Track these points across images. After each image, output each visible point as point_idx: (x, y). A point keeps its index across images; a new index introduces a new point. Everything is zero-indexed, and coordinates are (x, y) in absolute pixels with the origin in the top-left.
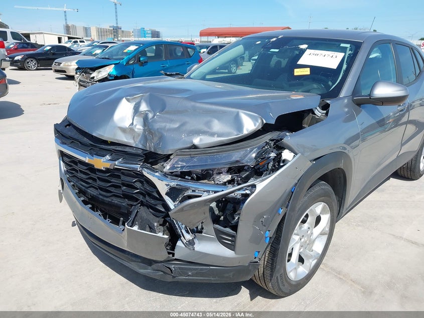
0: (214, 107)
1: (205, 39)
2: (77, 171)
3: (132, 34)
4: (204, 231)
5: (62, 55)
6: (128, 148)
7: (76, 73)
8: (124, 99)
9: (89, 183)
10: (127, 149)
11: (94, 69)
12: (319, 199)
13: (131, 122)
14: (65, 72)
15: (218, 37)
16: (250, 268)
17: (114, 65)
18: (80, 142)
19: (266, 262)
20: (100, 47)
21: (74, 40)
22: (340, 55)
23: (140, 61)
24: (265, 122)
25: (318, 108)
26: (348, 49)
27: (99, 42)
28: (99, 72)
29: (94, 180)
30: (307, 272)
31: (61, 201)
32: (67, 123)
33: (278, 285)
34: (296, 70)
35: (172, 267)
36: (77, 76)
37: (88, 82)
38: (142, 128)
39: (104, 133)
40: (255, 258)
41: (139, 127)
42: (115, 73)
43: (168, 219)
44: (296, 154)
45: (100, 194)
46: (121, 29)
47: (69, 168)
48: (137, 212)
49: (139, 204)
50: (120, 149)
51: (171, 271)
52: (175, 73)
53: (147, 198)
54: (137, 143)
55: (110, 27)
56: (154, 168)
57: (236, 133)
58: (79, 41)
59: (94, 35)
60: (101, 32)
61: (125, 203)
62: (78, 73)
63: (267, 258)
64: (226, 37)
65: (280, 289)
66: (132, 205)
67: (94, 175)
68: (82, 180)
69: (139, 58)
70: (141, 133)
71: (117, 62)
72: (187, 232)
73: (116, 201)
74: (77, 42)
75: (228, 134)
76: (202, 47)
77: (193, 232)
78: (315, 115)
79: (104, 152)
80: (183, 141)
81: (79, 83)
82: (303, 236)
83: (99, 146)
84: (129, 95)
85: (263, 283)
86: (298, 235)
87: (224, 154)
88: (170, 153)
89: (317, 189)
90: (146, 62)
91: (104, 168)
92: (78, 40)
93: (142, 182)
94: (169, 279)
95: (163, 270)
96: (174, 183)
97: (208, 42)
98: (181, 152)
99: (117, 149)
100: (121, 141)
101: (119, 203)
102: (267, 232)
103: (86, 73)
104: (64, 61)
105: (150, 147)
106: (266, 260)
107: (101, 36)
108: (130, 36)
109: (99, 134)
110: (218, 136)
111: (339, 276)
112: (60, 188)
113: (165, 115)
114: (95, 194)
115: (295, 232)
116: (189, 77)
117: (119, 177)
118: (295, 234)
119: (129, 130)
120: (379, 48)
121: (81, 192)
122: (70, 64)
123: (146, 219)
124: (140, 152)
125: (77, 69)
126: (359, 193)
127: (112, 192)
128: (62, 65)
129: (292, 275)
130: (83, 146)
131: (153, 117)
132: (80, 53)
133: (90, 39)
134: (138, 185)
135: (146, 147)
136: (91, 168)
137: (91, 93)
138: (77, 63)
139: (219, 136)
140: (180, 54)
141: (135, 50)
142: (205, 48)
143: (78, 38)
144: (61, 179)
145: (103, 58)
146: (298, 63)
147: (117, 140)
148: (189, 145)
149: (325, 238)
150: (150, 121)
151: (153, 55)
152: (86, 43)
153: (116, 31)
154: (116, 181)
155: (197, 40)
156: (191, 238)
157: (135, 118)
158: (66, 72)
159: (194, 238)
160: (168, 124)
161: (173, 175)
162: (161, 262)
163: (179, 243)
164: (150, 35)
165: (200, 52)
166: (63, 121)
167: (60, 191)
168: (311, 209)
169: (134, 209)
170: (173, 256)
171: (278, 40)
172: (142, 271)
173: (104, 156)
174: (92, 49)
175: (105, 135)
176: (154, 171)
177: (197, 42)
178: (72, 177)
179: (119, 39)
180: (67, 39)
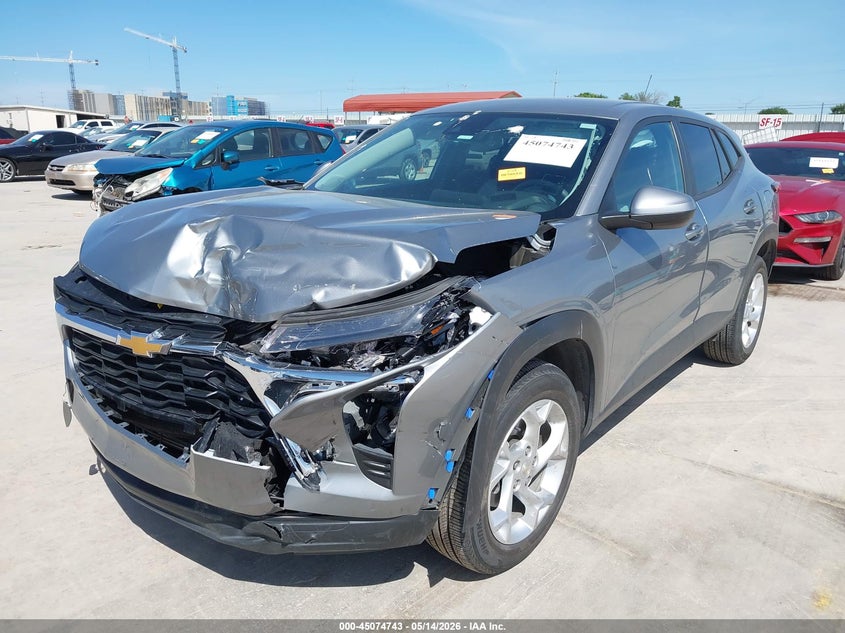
0: (349, 236)
1: (353, 116)
2: (99, 364)
3: (210, 107)
4: (336, 455)
5: (65, 152)
6: (194, 315)
7: (96, 186)
8: (187, 227)
9: (124, 385)
10: (193, 318)
11: (131, 178)
12: (541, 395)
13: (200, 268)
14: (72, 183)
15: (380, 113)
16: (422, 520)
17: (172, 169)
18: (104, 309)
19: (450, 510)
20: (143, 134)
21: (89, 121)
22: (579, 144)
23: (223, 160)
24: (437, 260)
25: (536, 236)
26: (593, 133)
27: (141, 125)
28: (142, 183)
29: (133, 377)
30: (532, 529)
31: (68, 422)
32: (80, 275)
33: (477, 552)
34: (501, 172)
35: (280, 526)
36: (98, 190)
37: (120, 203)
38: (219, 278)
39: (149, 290)
40: (431, 501)
41: (214, 277)
42: (173, 184)
43: (269, 439)
44: (493, 313)
45: (145, 404)
46: (186, 97)
47: (85, 358)
48: (214, 432)
49: (216, 417)
50: (180, 318)
51: (279, 532)
52: (285, 181)
53: (232, 404)
54: (211, 305)
55: (164, 94)
56: (242, 349)
57: (388, 281)
58: (100, 124)
59: (132, 111)
60: (146, 104)
61: (192, 416)
62: (100, 186)
63: (452, 502)
64: (394, 113)
65: (480, 559)
66: (204, 421)
67: (133, 368)
68: (109, 380)
69: (222, 155)
70: (219, 287)
71: (179, 162)
72: (306, 460)
73: (174, 414)
74: (96, 124)
75: (376, 283)
76: (347, 132)
77: (317, 459)
78: (531, 247)
79: (151, 325)
80: (294, 297)
81: (101, 205)
82: (518, 462)
83: (141, 313)
84: (196, 221)
85: (449, 550)
86: (507, 459)
87: (368, 318)
88: (272, 320)
89: (536, 376)
90: (236, 162)
91: (150, 353)
92: (99, 121)
93: (221, 378)
94: (275, 549)
95: (264, 533)
96: (279, 374)
97: (359, 122)
98: (290, 317)
99: (175, 318)
100: (181, 303)
101: (181, 418)
102: (449, 452)
103: (115, 185)
104: (69, 162)
105: (236, 311)
106: (451, 506)
107: (147, 112)
108: (204, 112)
109: (141, 293)
110: (357, 287)
111: (591, 534)
112: (67, 398)
113: (261, 254)
114: (135, 404)
115: (501, 452)
116: (312, 188)
117: (178, 370)
118: (500, 457)
119: (197, 283)
120: (651, 130)
121: (107, 403)
122: (84, 169)
123: (230, 441)
124: (216, 322)
125: (97, 178)
126: (624, 386)
127: (167, 398)
128: (65, 171)
129: (502, 535)
130: (110, 315)
131: (241, 257)
132: (102, 146)
133: (122, 118)
134: (215, 382)
135: (227, 312)
136: (126, 356)
137: (124, 220)
138: (96, 166)
139: (359, 285)
140: (303, 146)
141: (214, 139)
142: (353, 134)
143: (97, 117)
144: (69, 381)
145: (149, 156)
146: (506, 159)
147: (175, 302)
148: (305, 305)
149: (561, 466)
150: (234, 264)
151: (250, 147)
152: (116, 126)
153: (176, 102)
154: (172, 378)
155: (339, 119)
156: (314, 471)
157: (207, 260)
158: (74, 184)
159: (319, 470)
160: (267, 270)
161: (277, 358)
162: (261, 518)
163: (292, 482)
164: (246, 110)
165: (343, 142)
166: (72, 272)
167: (65, 404)
168: (528, 412)
169: (208, 428)
170: (282, 505)
171: (473, 118)
172: (225, 539)
173: (150, 332)
174: (128, 137)
175: (152, 294)
176: (243, 354)
177: (339, 123)
178: (89, 375)
179: (183, 117)
180: (74, 119)
